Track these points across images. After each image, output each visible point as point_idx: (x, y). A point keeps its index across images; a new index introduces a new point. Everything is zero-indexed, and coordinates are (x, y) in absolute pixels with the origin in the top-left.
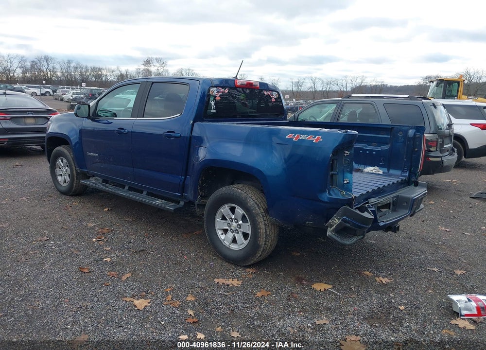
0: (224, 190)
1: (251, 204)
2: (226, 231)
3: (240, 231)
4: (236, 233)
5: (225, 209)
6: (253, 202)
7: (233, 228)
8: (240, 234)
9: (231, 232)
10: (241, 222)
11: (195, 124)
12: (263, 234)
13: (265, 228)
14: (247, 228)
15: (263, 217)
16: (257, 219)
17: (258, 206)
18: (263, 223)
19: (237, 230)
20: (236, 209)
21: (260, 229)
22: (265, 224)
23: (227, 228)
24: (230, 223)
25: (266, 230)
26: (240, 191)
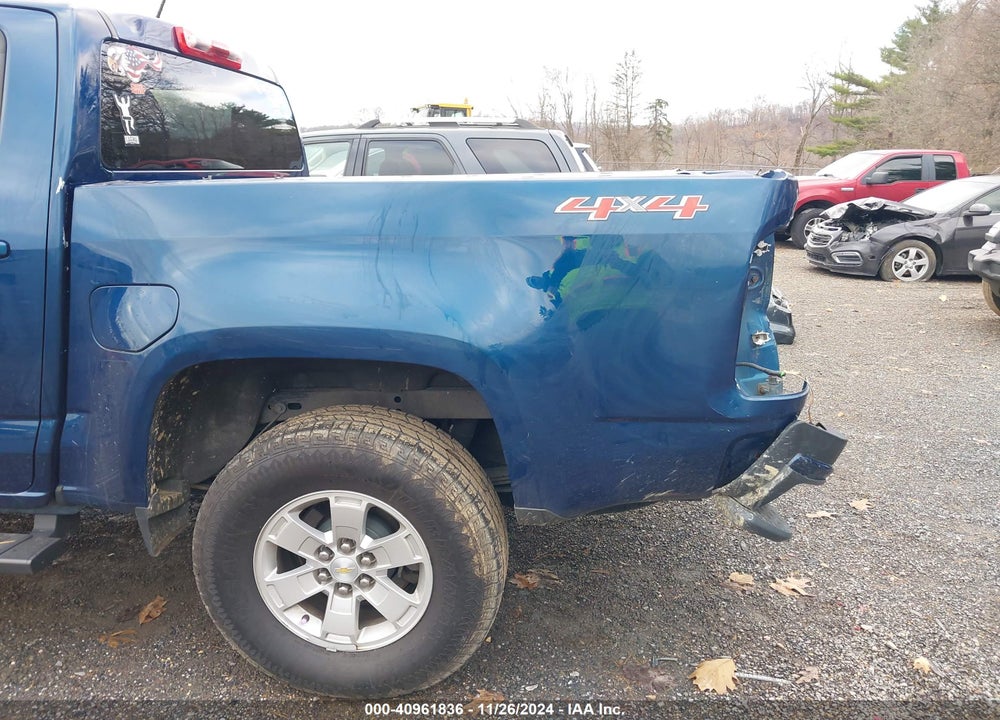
0: (250, 460)
1: (393, 455)
2: (317, 605)
3: (379, 572)
4: (363, 587)
5: (285, 527)
6: (397, 448)
7: (344, 578)
8: (383, 581)
9: (343, 594)
10: (367, 543)
11: (79, 192)
12: (481, 537)
13: (480, 511)
14: (408, 546)
15: (456, 478)
16: (438, 495)
17: (420, 450)
18: (466, 498)
19: (364, 576)
20: (333, 504)
21: (464, 523)
22: (473, 498)
23: (318, 588)
24: (326, 565)
25: (483, 515)
26: (324, 433)
